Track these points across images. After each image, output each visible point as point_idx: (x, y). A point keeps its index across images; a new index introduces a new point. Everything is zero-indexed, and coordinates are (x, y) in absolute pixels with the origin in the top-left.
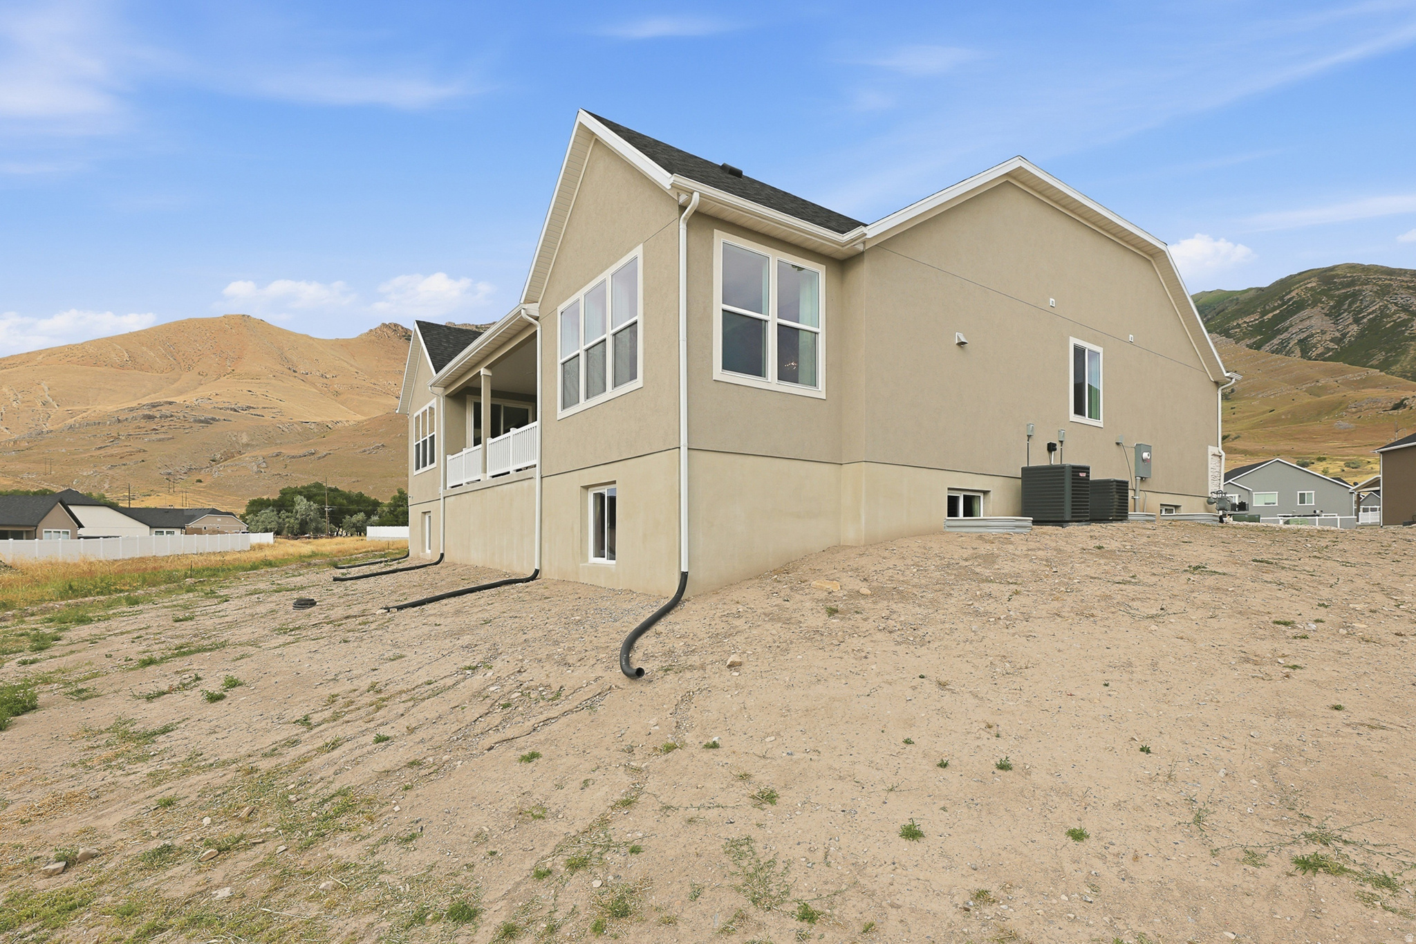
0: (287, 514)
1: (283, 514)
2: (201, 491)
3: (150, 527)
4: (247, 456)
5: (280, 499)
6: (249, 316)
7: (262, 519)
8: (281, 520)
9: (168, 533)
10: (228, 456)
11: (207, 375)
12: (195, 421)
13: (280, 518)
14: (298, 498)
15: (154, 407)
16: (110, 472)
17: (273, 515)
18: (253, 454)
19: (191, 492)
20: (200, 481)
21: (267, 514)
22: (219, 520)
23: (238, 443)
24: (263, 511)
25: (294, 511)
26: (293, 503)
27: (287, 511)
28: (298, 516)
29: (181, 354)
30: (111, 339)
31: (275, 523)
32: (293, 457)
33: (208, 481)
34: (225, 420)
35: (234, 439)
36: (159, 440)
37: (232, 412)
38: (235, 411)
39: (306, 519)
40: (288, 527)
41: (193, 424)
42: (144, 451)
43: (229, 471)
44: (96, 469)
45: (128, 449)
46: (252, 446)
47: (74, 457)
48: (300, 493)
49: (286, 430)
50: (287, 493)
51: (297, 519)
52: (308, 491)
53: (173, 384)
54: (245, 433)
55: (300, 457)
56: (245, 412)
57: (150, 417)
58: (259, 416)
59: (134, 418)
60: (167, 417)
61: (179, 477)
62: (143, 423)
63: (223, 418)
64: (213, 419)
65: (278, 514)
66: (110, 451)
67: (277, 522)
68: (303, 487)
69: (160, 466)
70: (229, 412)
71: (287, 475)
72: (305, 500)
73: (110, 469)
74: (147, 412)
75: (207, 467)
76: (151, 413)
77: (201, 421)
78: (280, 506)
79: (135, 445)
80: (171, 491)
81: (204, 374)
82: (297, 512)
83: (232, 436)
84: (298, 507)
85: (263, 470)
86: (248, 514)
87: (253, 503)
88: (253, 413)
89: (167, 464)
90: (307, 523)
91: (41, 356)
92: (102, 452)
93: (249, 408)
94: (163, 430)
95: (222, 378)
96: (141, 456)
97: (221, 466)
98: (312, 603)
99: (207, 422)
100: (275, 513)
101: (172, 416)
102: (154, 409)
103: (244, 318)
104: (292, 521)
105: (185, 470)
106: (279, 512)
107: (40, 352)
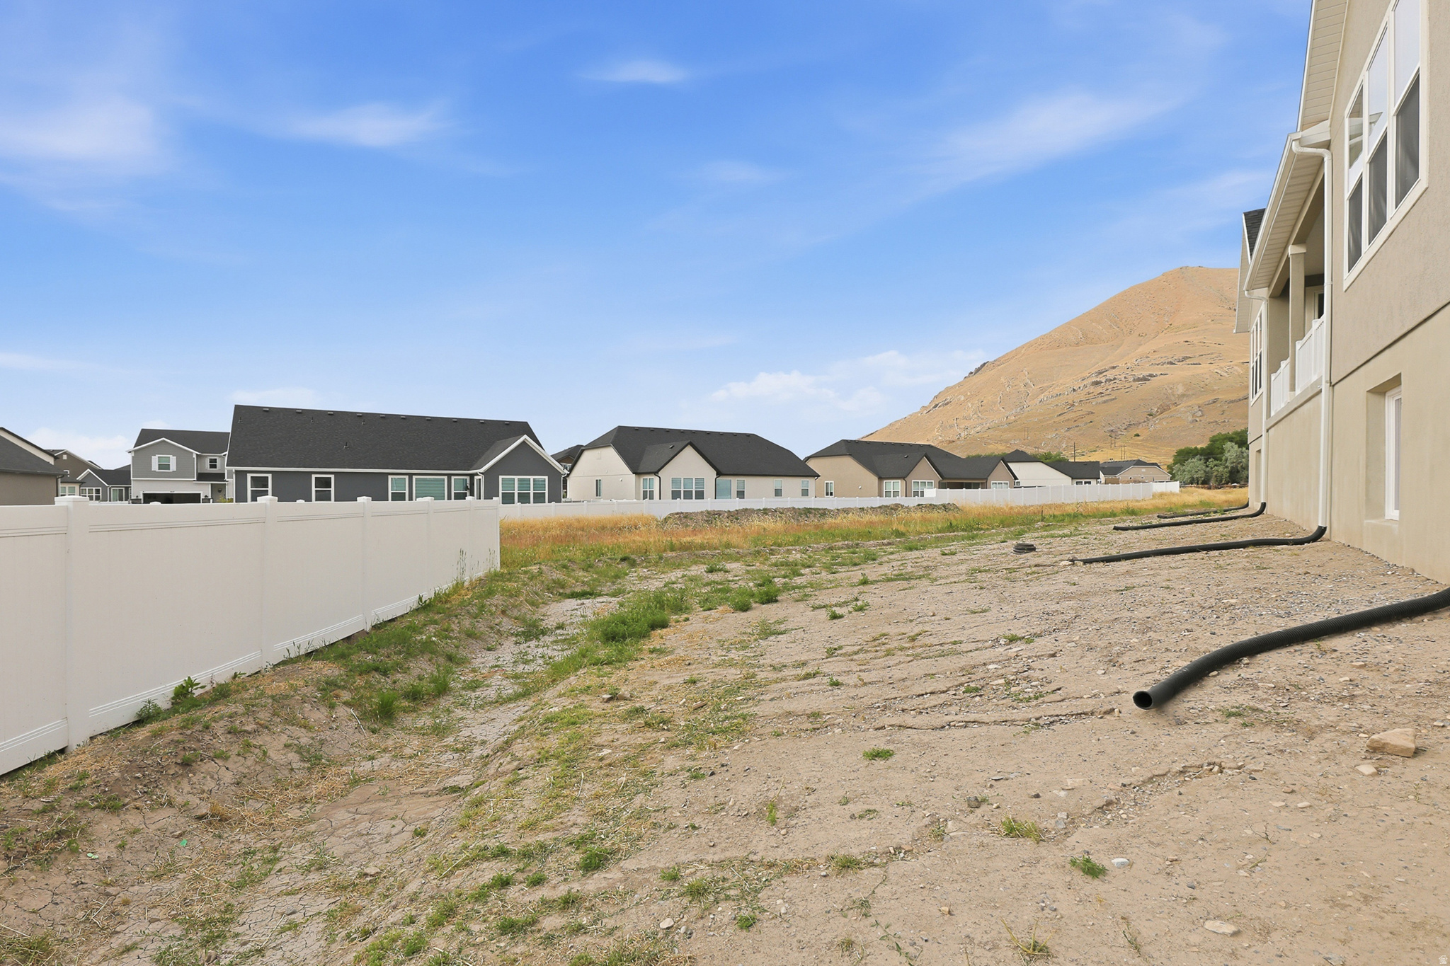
0: (1216, 462)
1: (1212, 462)
2: (1138, 445)
3: (1072, 479)
4: (1182, 407)
5: (1208, 448)
6: (1186, 267)
7: (1189, 468)
8: (1208, 469)
9: (1085, 483)
10: (1163, 409)
11: (1146, 335)
12: (1134, 380)
13: (1207, 466)
14: (1228, 445)
15: (1101, 373)
16: (1067, 434)
17: (1200, 464)
18: (1189, 404)
19: (1129, 446)
20: (1138, 435)
21: (1195, 465)
22: (1144, 470)
23: (1174, 395)
24: (1190, 460)
25: (1224, 458)
26: (1222, 451)
27: (1216, 459)
28: (1228, 464)
29: (1124, 321)
30: (1069, 323)
31: (1202, 472)
32: (1232, 402)
33: (1144, 434)
34: (1161, 374)
35: (1170, 391)
36: (1105, 402)
37: (1168, 366)
38: (1172, 363)
39: (1237, 467)
40: (1216, 476)
41: (1132, 383)
42: (1092, 413)
43: (1164, 423)
44: (1057, 432)
45: (1081, 413)
46: (1188, 396)
47: (1042, 424)
48: (1231, 440)
49: (1225, 374)
50: (1217, 440)
51: (1227, 467)
52: (1240, 437)
53: (1117, 350)
54: (1181, 384)
55: (1240, 400)
56: (1181, 363)
57: (1097, 383)
58: (1196, 364)
59: (1085, 386)
60: (1111, 380)
61: (1120, 433)
62: (1092, 389)
63: (1160, 373)
64: (1151, 376)
65: (1206, 463)
66: (1067, 416)
67: (1205, 471)
68: (1236, 433)
69: (1104, 425)
70: (1165, 366)
71: (1224, 422)
72: (1236, 447)
73: (1067, 431)
74: (1095, 379)
75: (1145, 422)
76: (1098, 380)
77: (1139, 380)
78: (1209, 454)
79: (1086, 408)
80: (1113, 446)
81: (1144, 335)
82: (1226, 460)
83: (1168, 389)
84: (1227, 455)
85: (1198, 420)
86: (1175, 464)
87: (1180, 453)
88: (1190, 363)
89: (1111, 422)
90: (1238, 472)
91: (1024, 350)
92: (1061, 417)
93: (1186, 358)
94: (1108, 392)
95: (1160, 335)
96: (1087, 419)
97: (1157, 420)
98: (1031, 548)
99: (1145, 379)
100: (1202, 461)
101: (1115, 379)
102: (1101, 376)
103: (1183, 270)
104: (1221, 469)
105: (1125, 426)
106: (1207, 460)
107: (1023, 347)
